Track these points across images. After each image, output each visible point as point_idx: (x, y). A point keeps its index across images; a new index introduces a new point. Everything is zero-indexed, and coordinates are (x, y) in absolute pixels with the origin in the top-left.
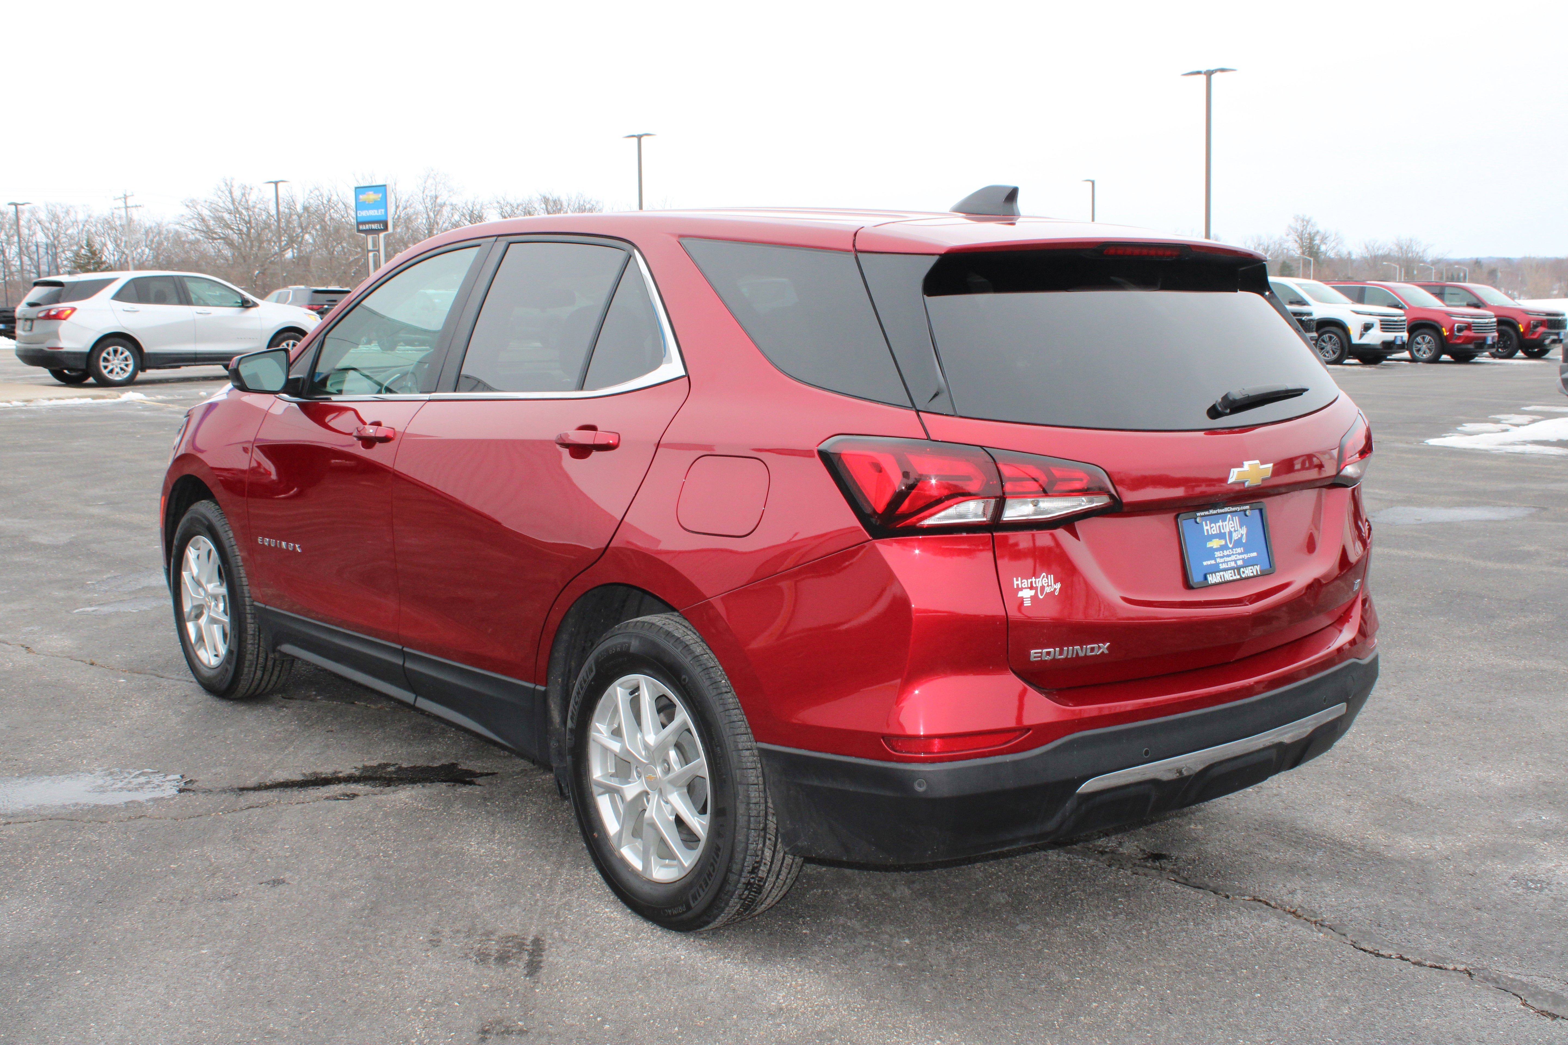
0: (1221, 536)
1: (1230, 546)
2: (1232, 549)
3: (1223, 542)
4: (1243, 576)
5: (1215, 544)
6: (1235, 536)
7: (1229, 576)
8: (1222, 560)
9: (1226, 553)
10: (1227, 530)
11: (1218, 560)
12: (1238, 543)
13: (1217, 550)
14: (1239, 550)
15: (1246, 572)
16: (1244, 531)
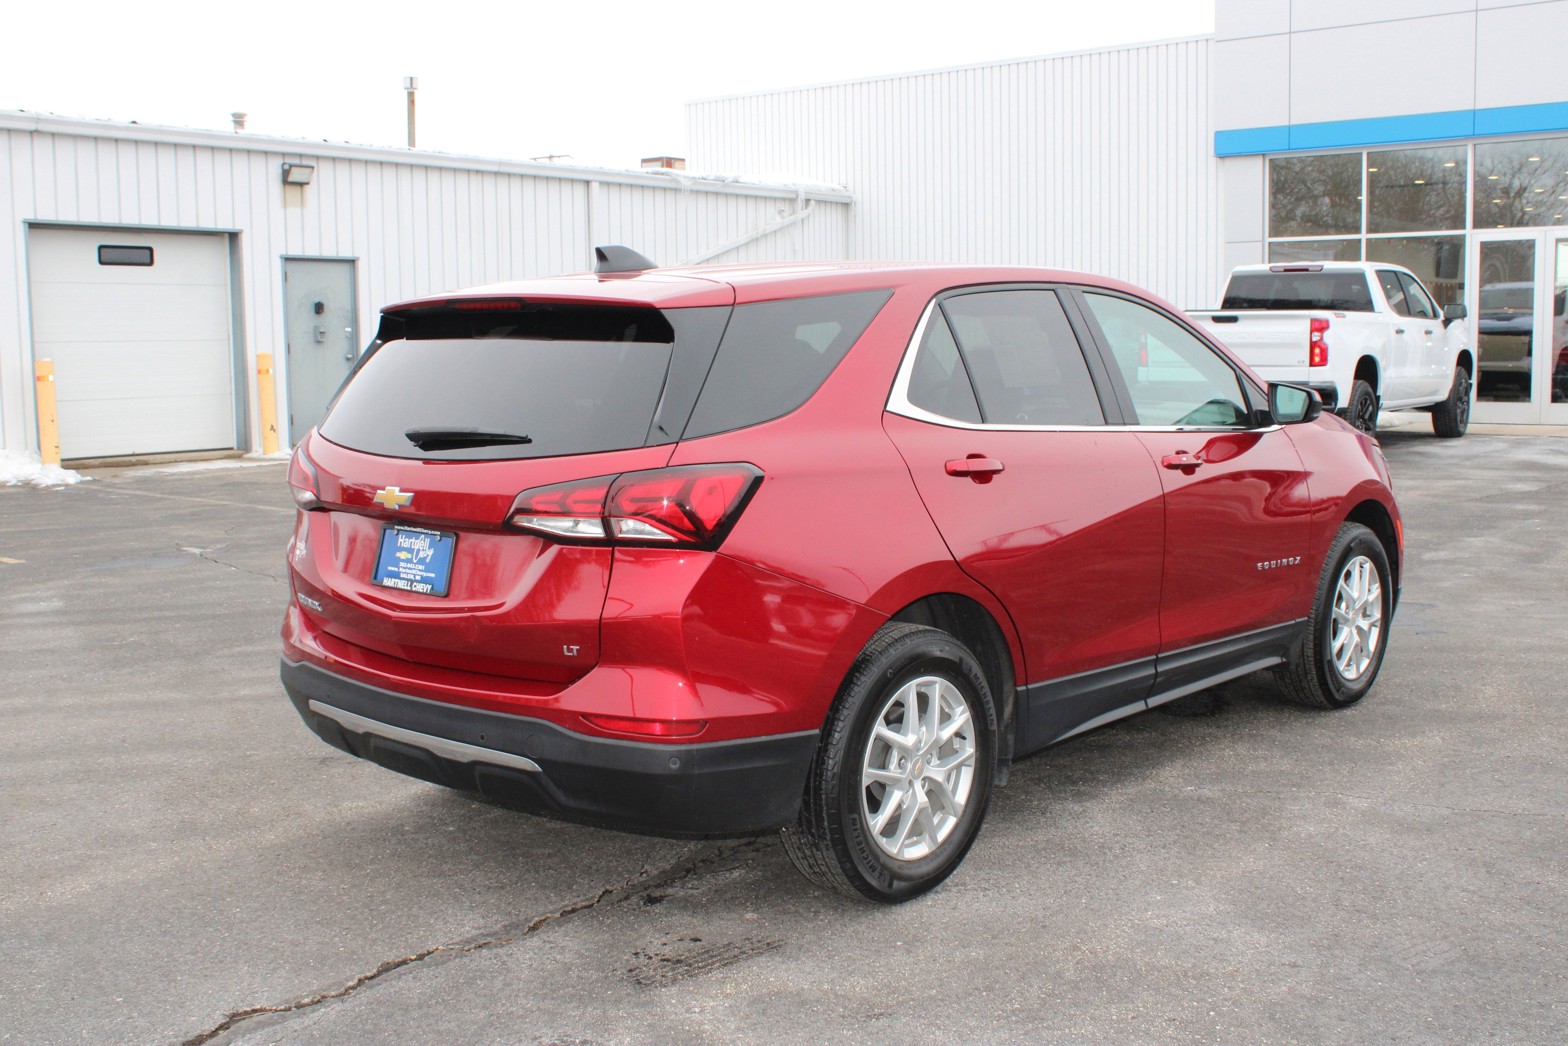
0: (410, 550)
1: (415, 561)
2: (415, 564)
3: (409, 556)
4: (414, 589)
5: (403, 555)
6: (422, 555)
7: (402, 584)
8: (404, 571)
9: (409, 565)
10: (416, 547)
11: (401, 570)
12: (422, 561)
13: (403, 561)
14: (421, 567)
15: (418, 587)
16: (431, 552)
